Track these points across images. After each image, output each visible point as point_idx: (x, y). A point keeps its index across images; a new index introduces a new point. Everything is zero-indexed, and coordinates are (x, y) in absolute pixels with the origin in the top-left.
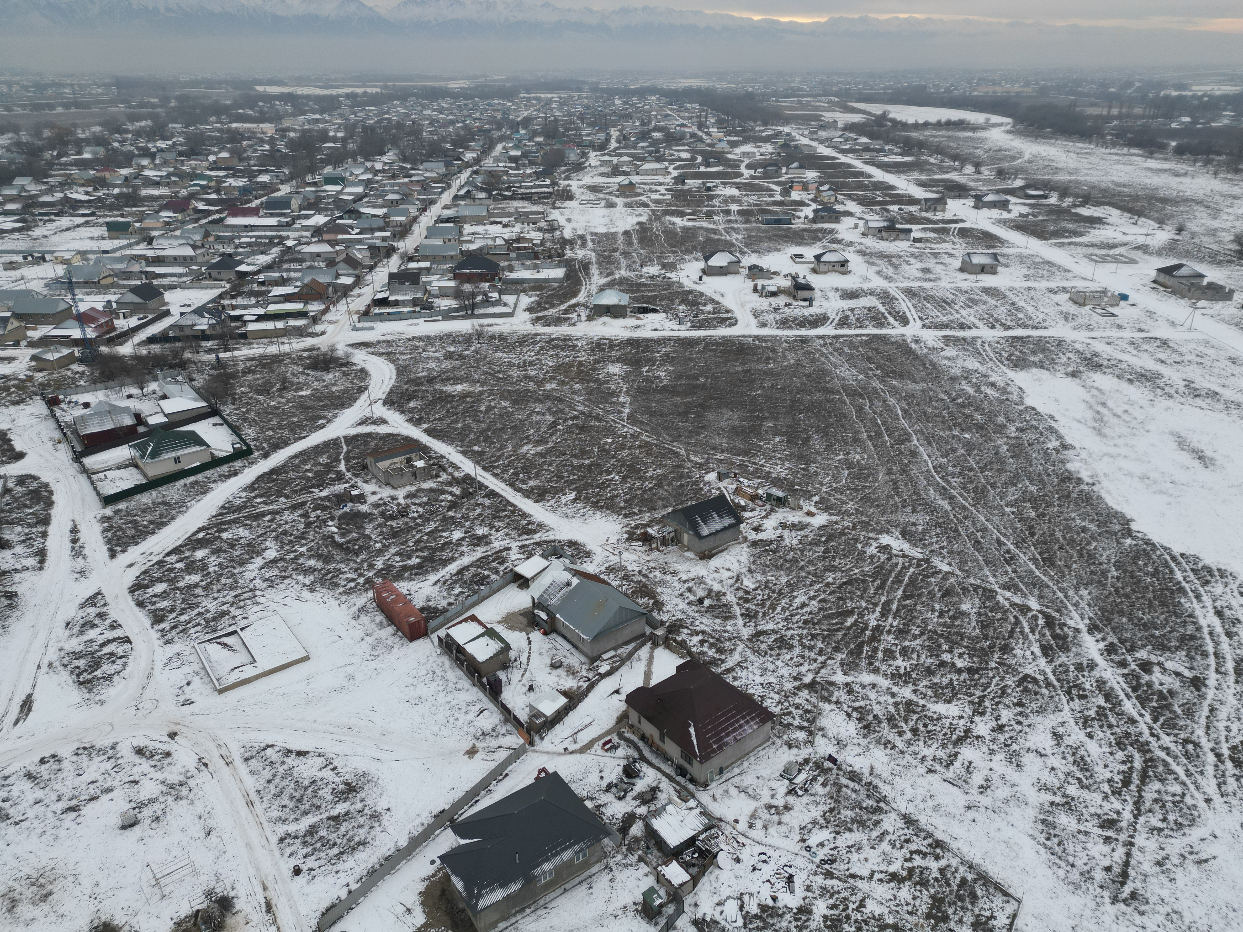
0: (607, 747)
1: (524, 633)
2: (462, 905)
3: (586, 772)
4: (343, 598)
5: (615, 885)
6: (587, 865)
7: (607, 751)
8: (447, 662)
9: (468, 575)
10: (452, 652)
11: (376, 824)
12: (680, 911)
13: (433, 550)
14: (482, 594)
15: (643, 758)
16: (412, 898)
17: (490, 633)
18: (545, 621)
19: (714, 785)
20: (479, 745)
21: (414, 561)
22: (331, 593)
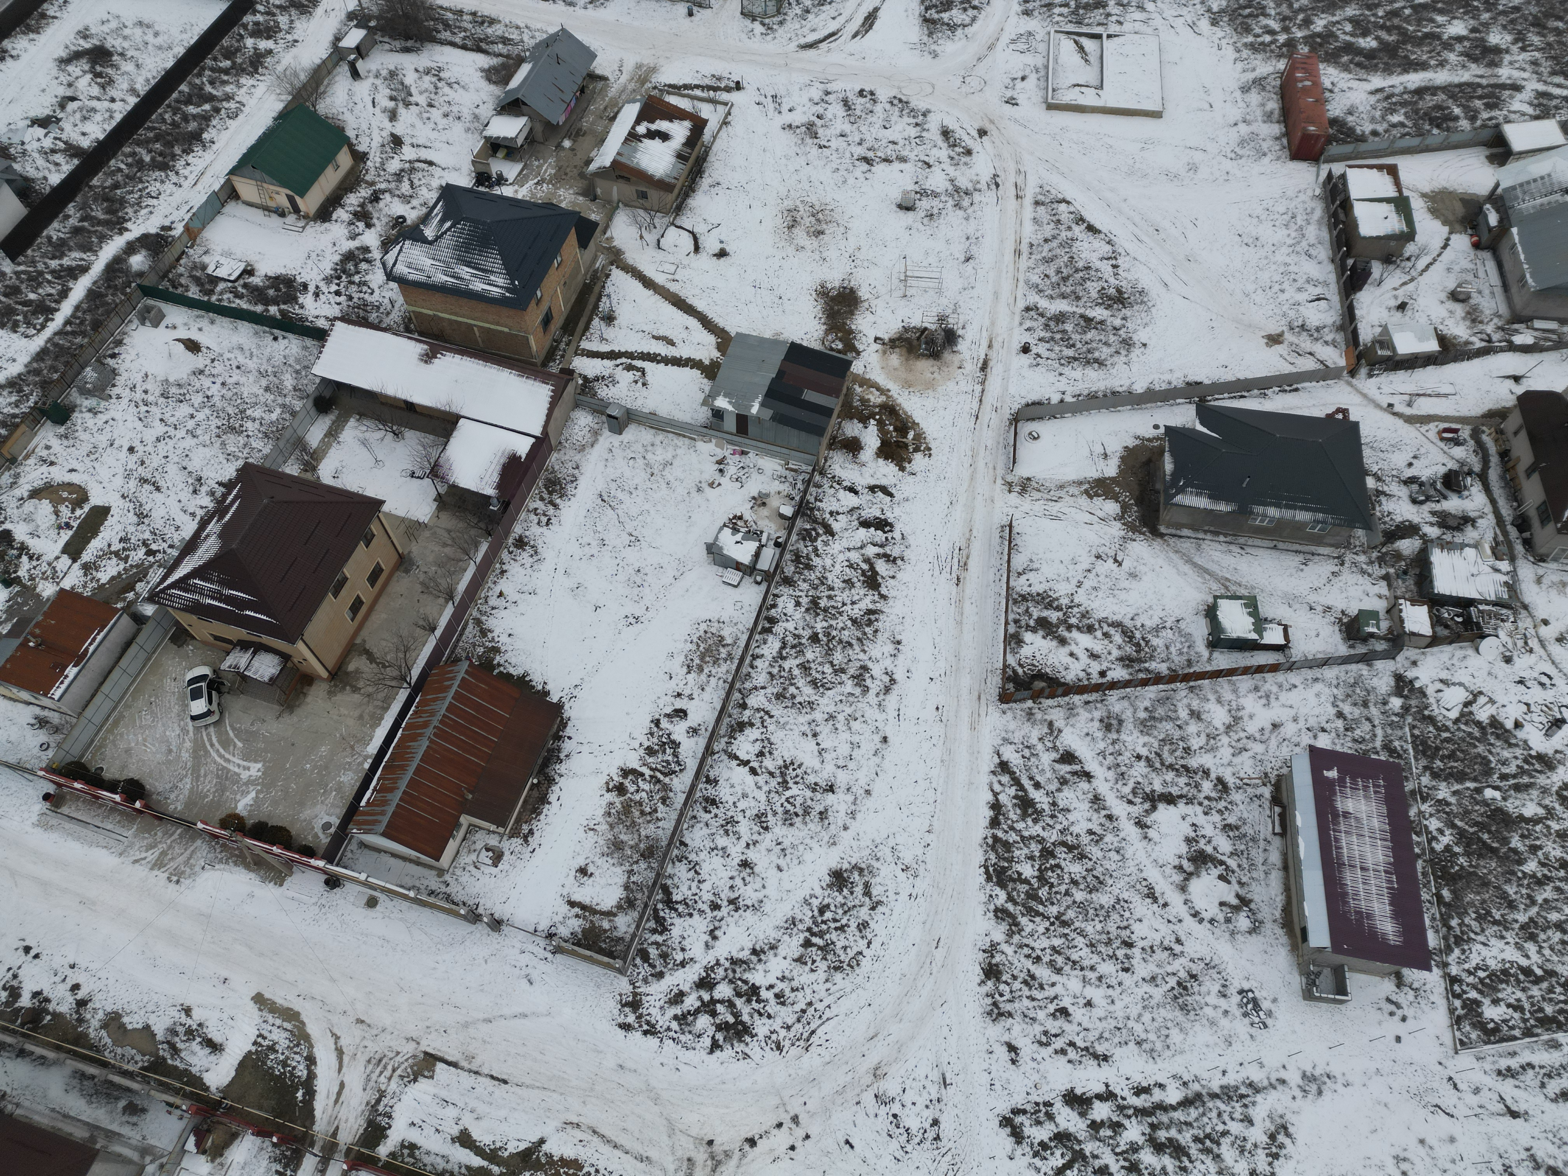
0: (1445, 435)
1: (1446, 229)
2: (1159, 486)
3: (1396, 447)
4: (1245, 53)
5: (1335, 580)
6: (1318, 540)
7: (1442, 439)
8: (1319, 211)
9: (1429, 101)
10: (1333, 203)
11: (1124, 352)
12: (1390, 655)
13: (1406, 38)
14: (1429, 141)
15: (1483, 477)
16: (1116, 447)
17: (1401, 204)
18: (1490, 229)
19: (1554, 566)
20: (1289, 337)
21: (1368, 43)
22: (1235, 38)
